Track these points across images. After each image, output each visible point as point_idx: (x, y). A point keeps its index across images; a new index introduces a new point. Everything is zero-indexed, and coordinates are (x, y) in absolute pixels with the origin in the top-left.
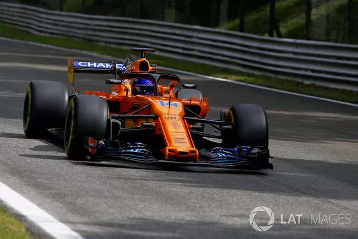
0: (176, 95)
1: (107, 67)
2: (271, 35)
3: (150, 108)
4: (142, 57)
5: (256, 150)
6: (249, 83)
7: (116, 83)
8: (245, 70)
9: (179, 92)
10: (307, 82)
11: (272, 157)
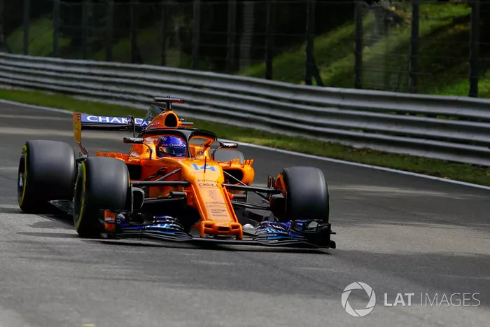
0: (213, 157)
1: (123, 122)
2: (309, 83)
3: (181, 173)
4: (168, 109)
5: (314, 225)
6: (278, 148)
7: (137, 142)
8: (274, 131)
9: (215, 154)
10: (357, 146)
11: (335, 233)
